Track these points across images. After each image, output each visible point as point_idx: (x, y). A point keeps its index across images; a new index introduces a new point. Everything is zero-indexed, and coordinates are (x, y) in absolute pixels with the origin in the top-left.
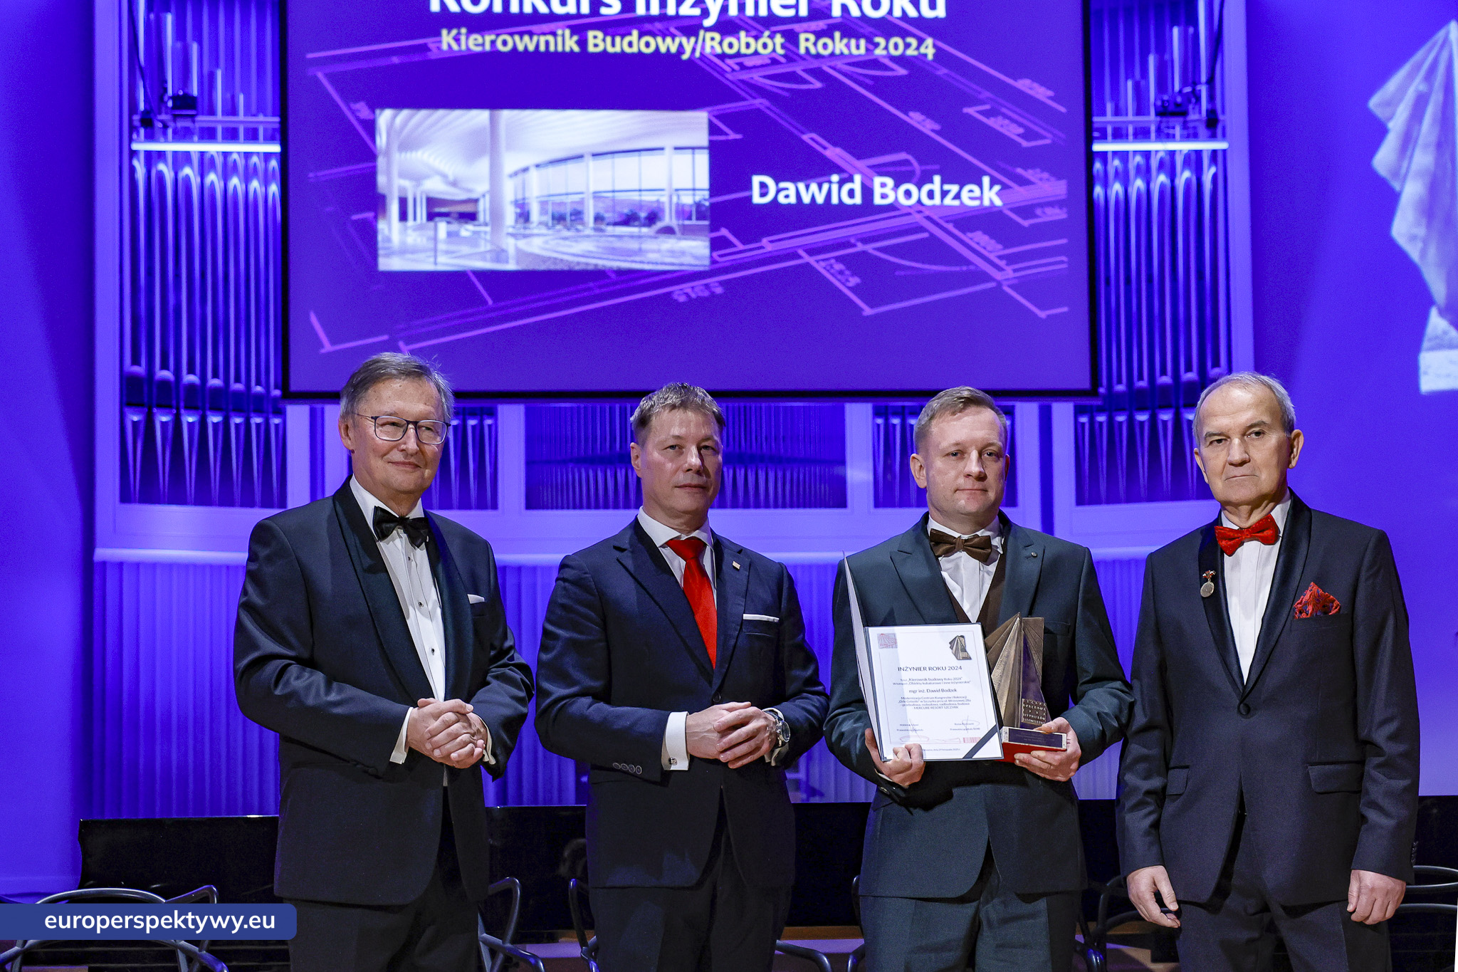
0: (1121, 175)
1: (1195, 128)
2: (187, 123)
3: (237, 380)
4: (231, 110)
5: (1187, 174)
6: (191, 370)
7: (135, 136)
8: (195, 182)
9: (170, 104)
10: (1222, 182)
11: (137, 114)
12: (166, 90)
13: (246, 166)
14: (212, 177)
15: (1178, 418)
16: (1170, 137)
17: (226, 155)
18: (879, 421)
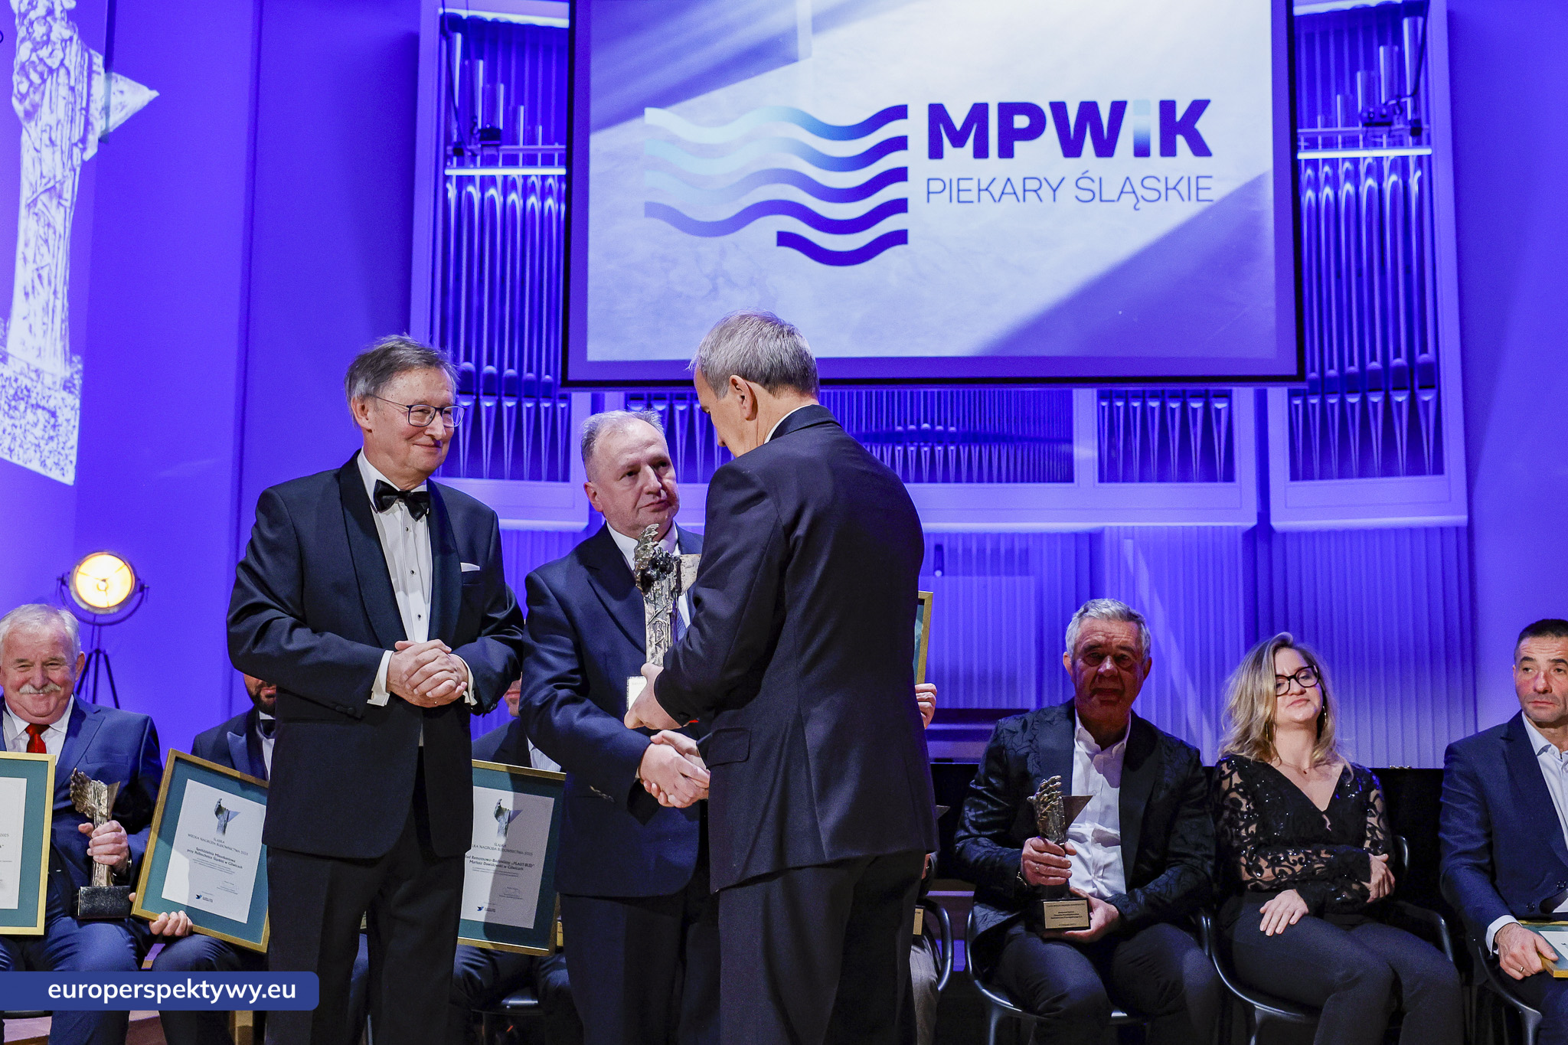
0: (1331, 180)
1: (1401, 136)
2: (488, 152)
3: (530, 370)
4: (531, 139)
5: (1394, 178)
6: (490, 362)
7: (449, 164)
8: (499, 201)
9: (478, 136)
10: (1428, 185)
11: (450, 145)
12: (476, 124)
13: (543, 186)
14: (513, 197)
15: (1387, 401)
16: (1377, 145)
17: (526, 178)
18: (1104, 404)
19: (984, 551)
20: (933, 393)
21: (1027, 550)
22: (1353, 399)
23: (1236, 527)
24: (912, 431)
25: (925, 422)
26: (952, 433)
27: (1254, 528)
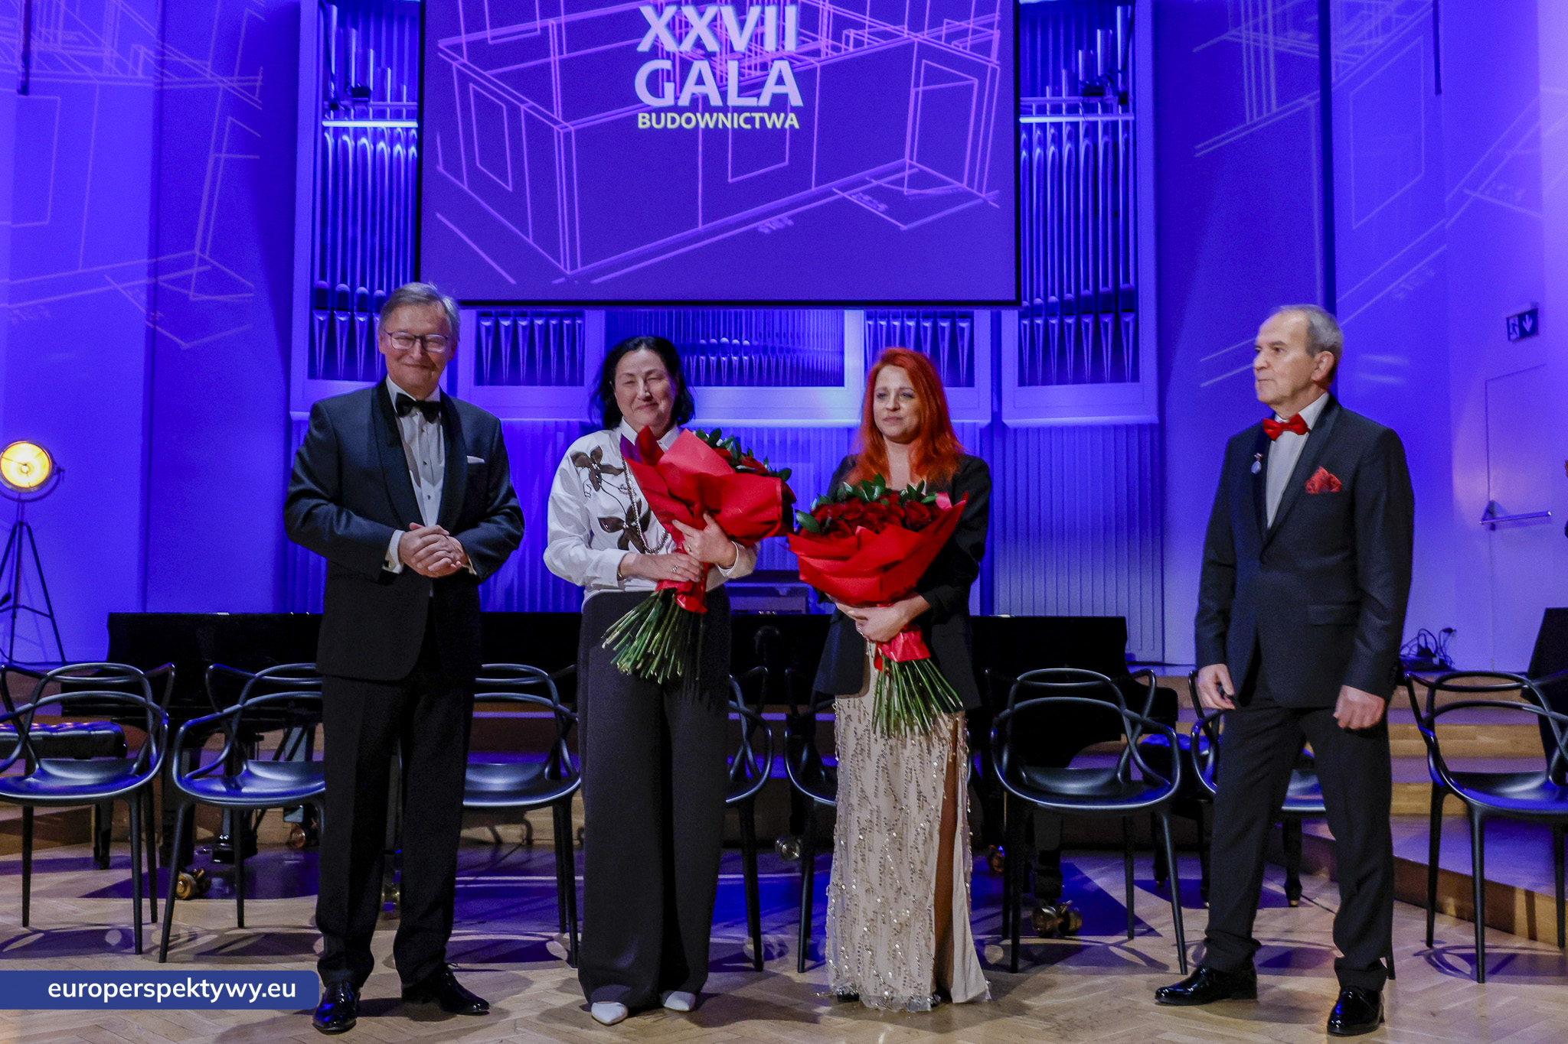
0: (1056, 140)
1: (1112, 105)
2: (358, 107)
4: (398, 96)
5: (1106, 139)
6: (363, 284)
7: (326, 116)
8: (369, 148)
9: (351, 93)
10: (1132, 144)
11: (327, 100)
12: (350, 84)
14: (382, 145)
15: (1096, 323)
16: (1094, 111)
17: (392, 129)
18: (871, 323)
19: (774, 441)
20: (730, 313)
21: (809, 441)
22: (1070, 321)
23: (975, 424)
24: (714, 344)
25: (724, 336)
26: (746, 346)
27: (991, 425)
